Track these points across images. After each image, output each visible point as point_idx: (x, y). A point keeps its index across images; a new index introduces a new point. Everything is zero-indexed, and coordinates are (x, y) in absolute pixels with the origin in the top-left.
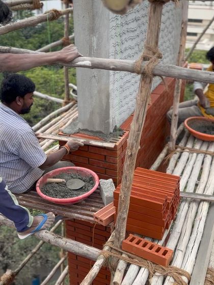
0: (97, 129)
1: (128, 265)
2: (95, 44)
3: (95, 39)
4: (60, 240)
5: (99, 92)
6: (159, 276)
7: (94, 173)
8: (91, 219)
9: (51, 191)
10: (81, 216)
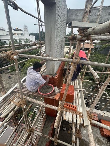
0: (51, 74)
1: (66, 112)
2: (51, 54)
3: (51, 53)
4: (46, 105)
5: (52, 65)
6: (75, 115)
7: (52, 85)
8: (53, 98)
9: (42, 91)
10: (51, 97)
